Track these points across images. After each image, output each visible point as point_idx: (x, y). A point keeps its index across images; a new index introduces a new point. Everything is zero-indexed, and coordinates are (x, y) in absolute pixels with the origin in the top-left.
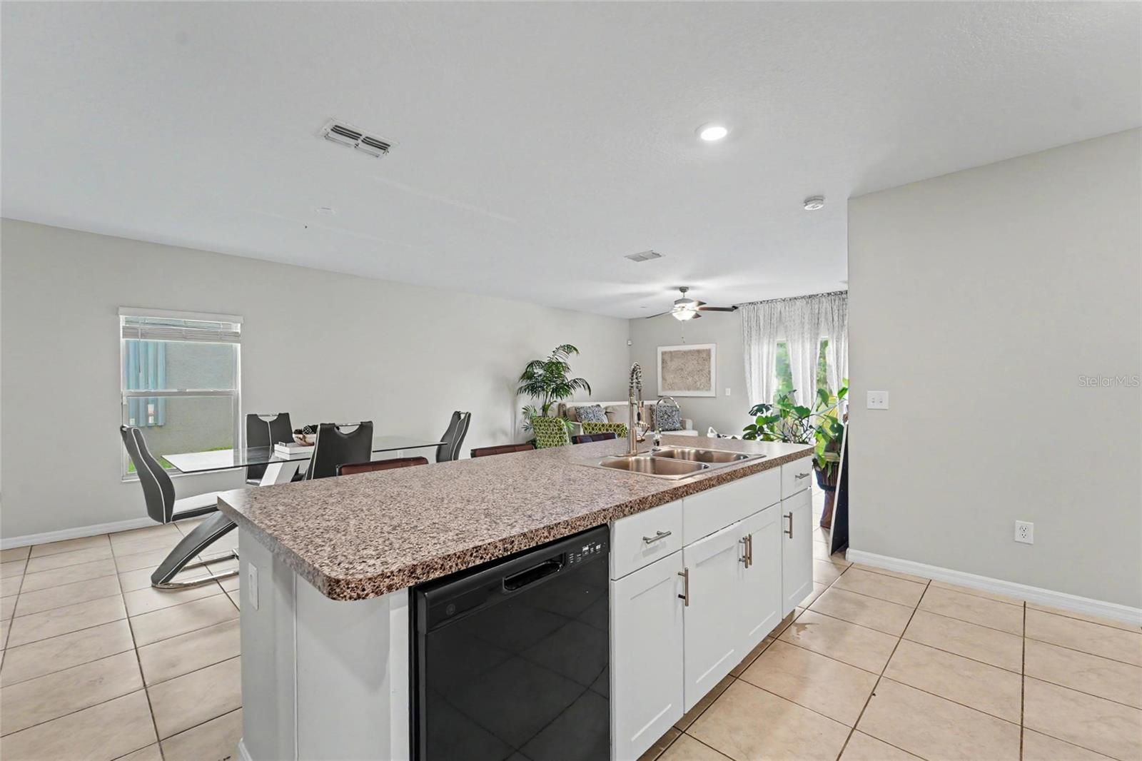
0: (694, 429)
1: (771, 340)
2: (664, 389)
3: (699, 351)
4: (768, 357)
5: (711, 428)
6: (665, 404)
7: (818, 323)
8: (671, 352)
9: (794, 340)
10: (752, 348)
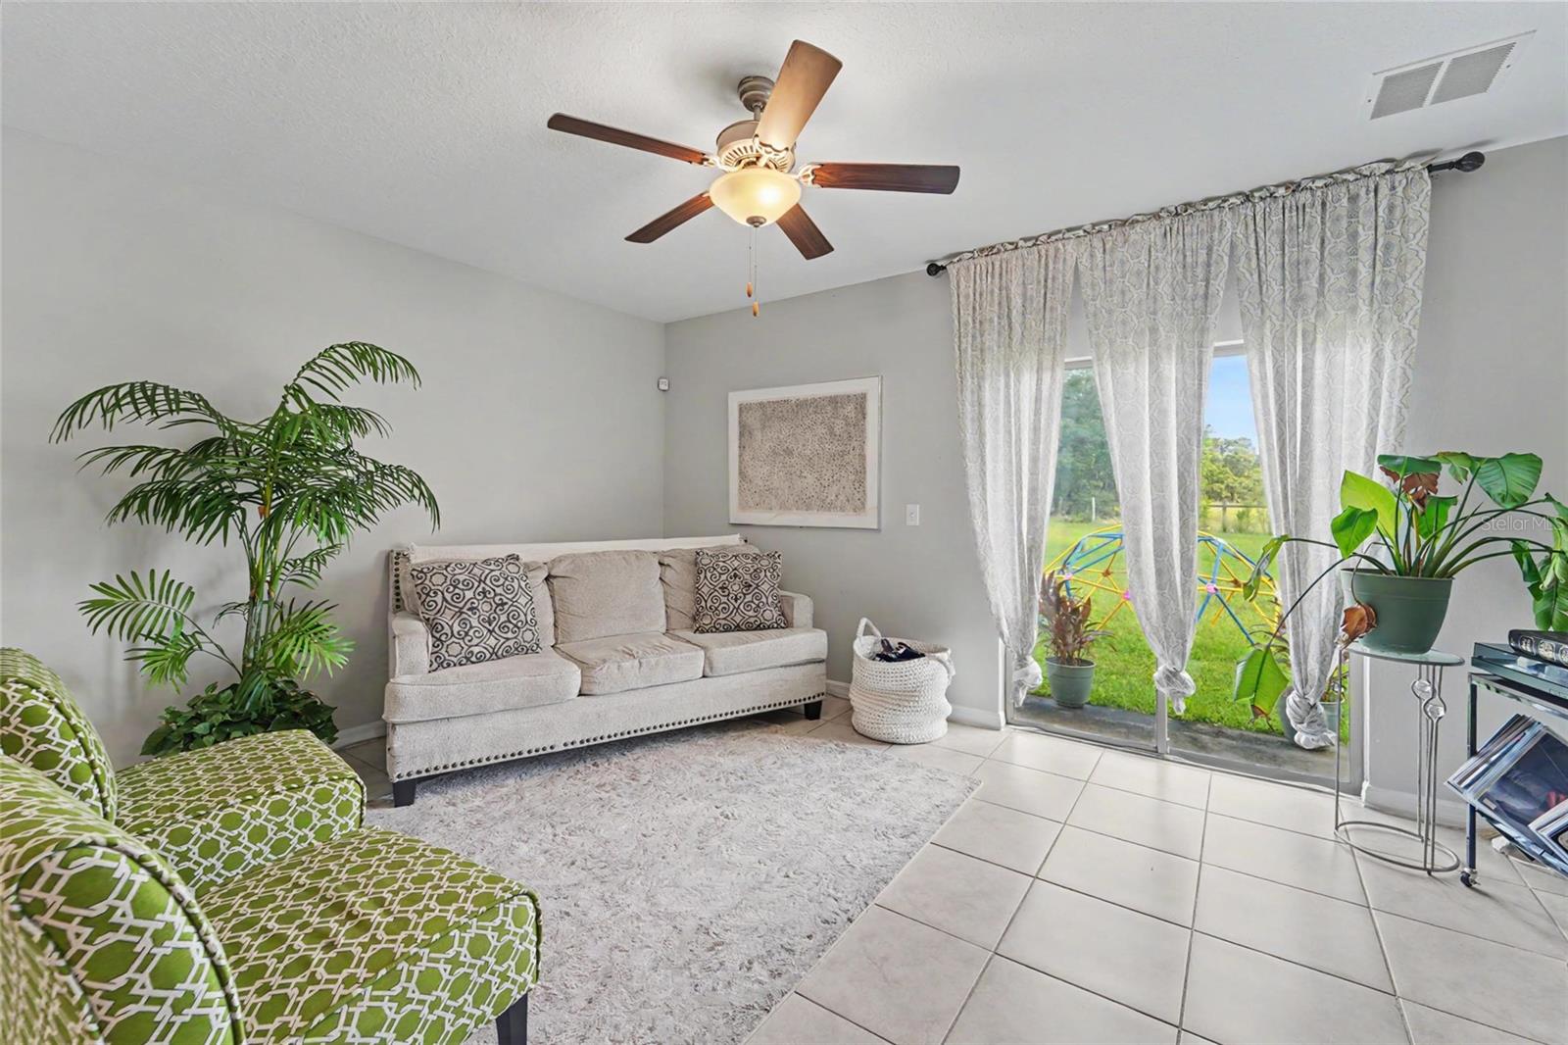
0: (817, 624)
1: (1047, 363)
2: (744, 506)
3: (834, 401)
4: (1037, 412)
5: (864, 621)
6: (746, 549)
7: (1206, 296)
8: (761, 405)
9: (1125, 354)
10: (987, 385)
